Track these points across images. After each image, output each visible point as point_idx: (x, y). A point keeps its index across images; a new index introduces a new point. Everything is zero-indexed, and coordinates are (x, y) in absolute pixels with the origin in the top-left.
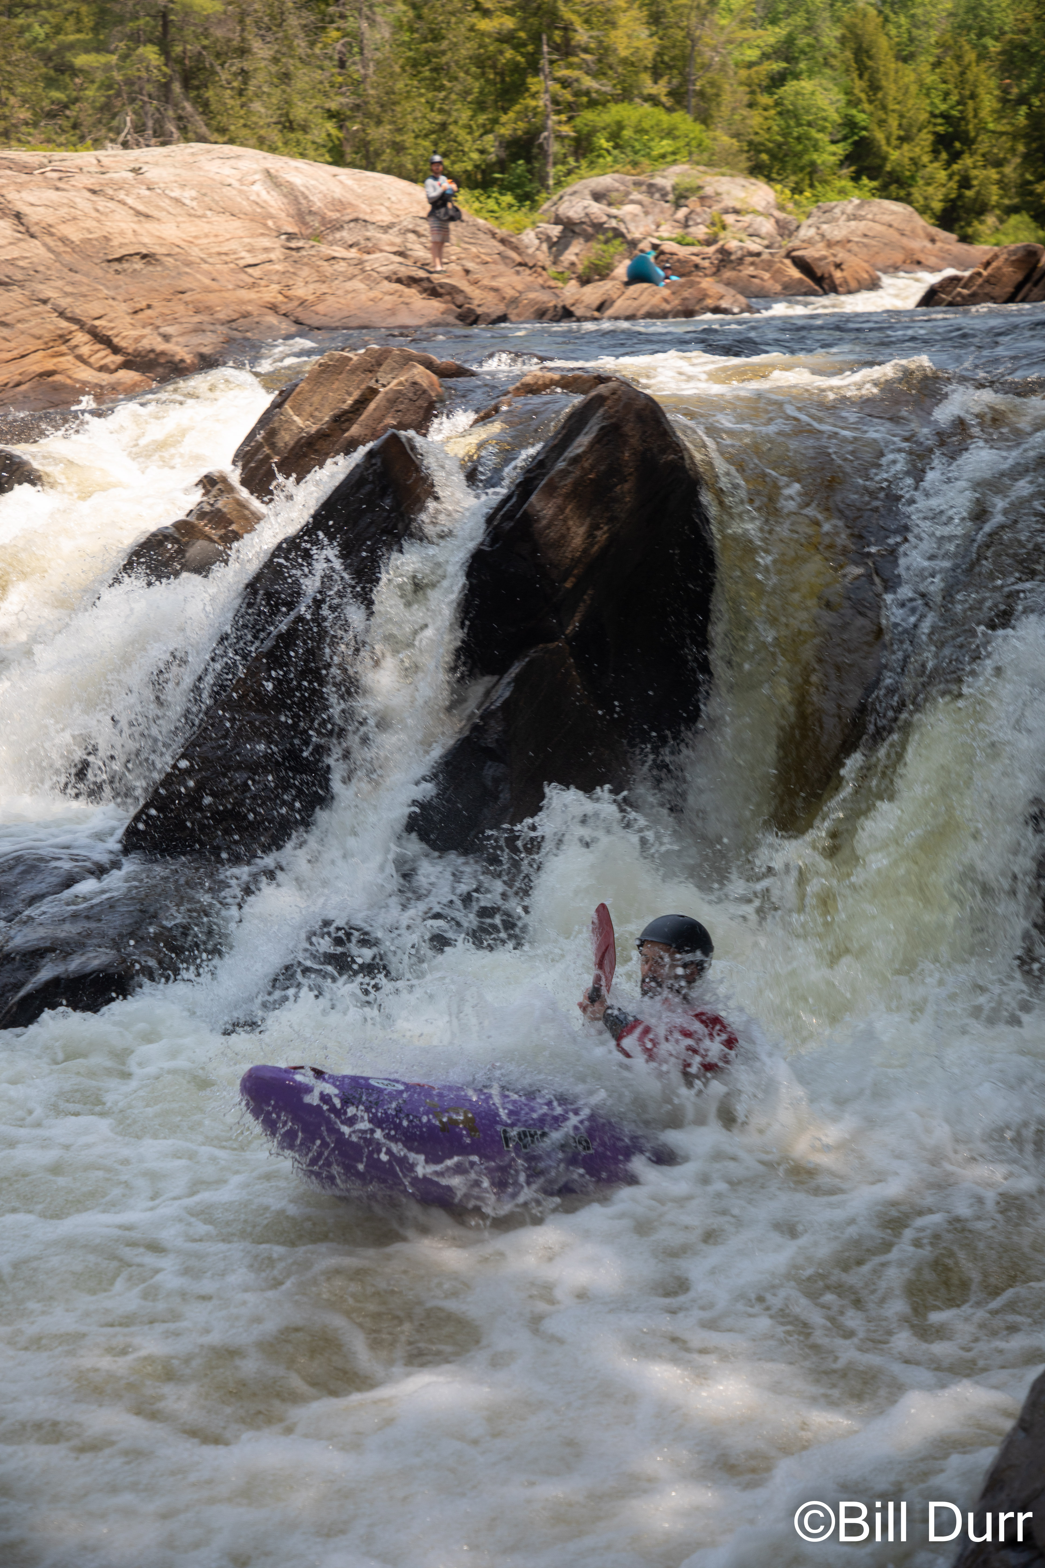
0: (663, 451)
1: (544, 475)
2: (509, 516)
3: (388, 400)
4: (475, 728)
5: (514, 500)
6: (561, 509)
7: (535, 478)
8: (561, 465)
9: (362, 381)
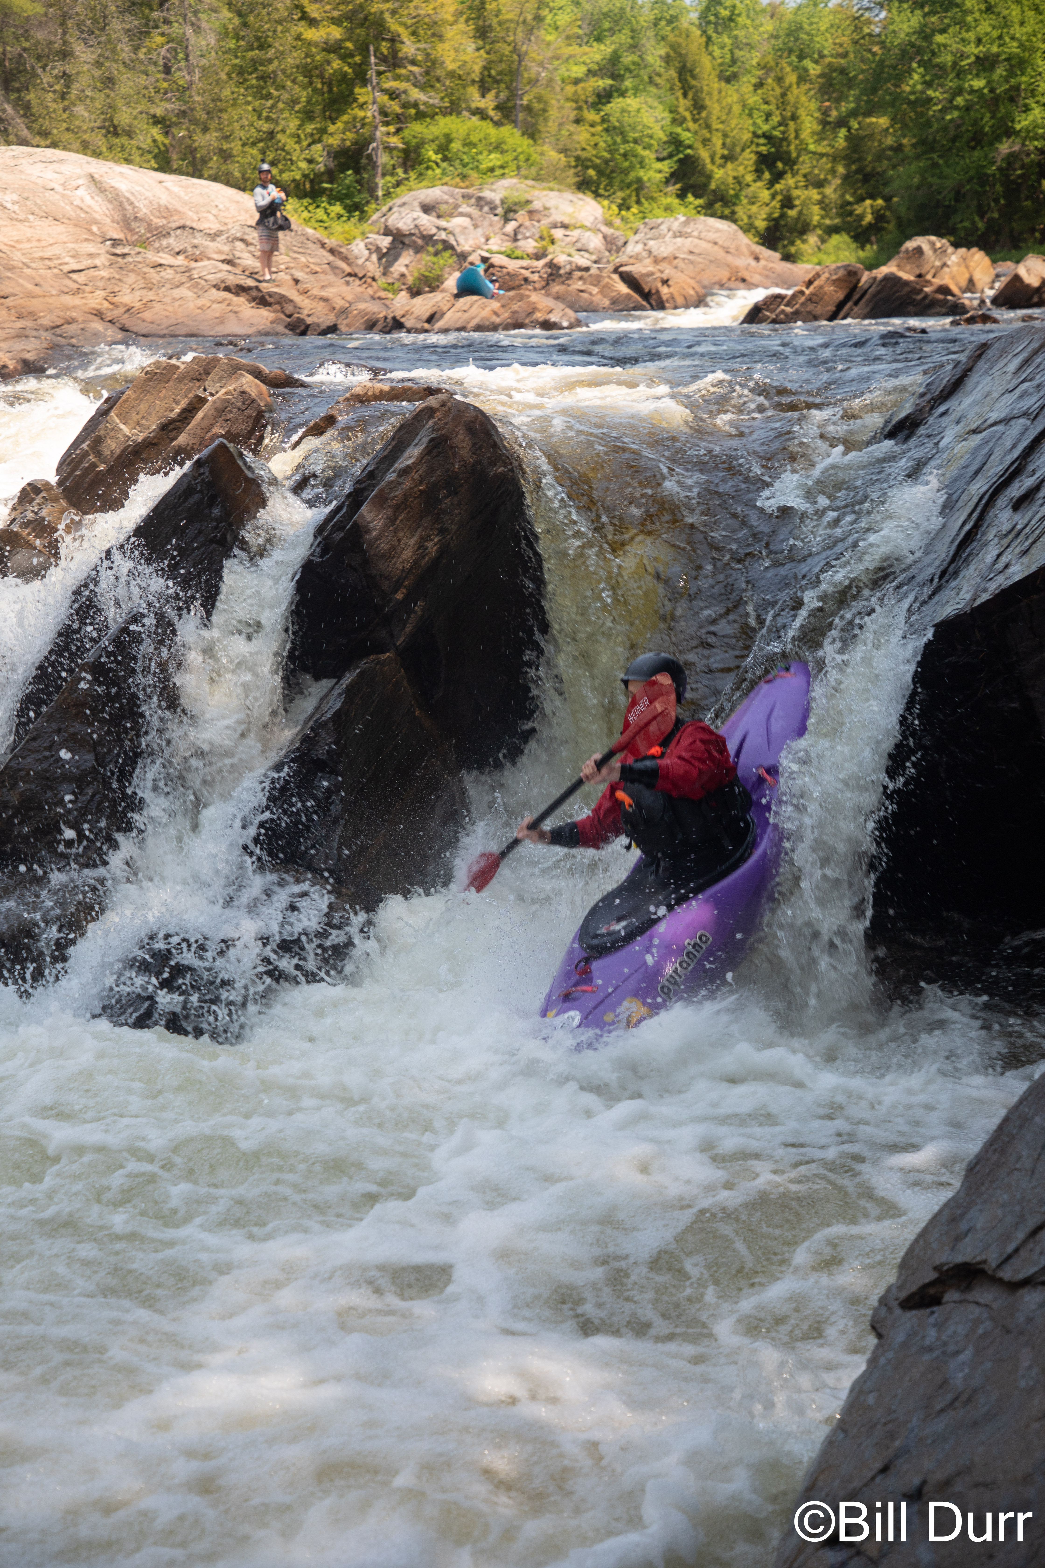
0: (493, 463)
1: (374, 486)
2: (338, 527)
3: (216, 409)
4: (305, 739)
5: (344, 510)
6: (392, 521)
7: (365, 489)
8: (391, 476)
9: (190, 390)
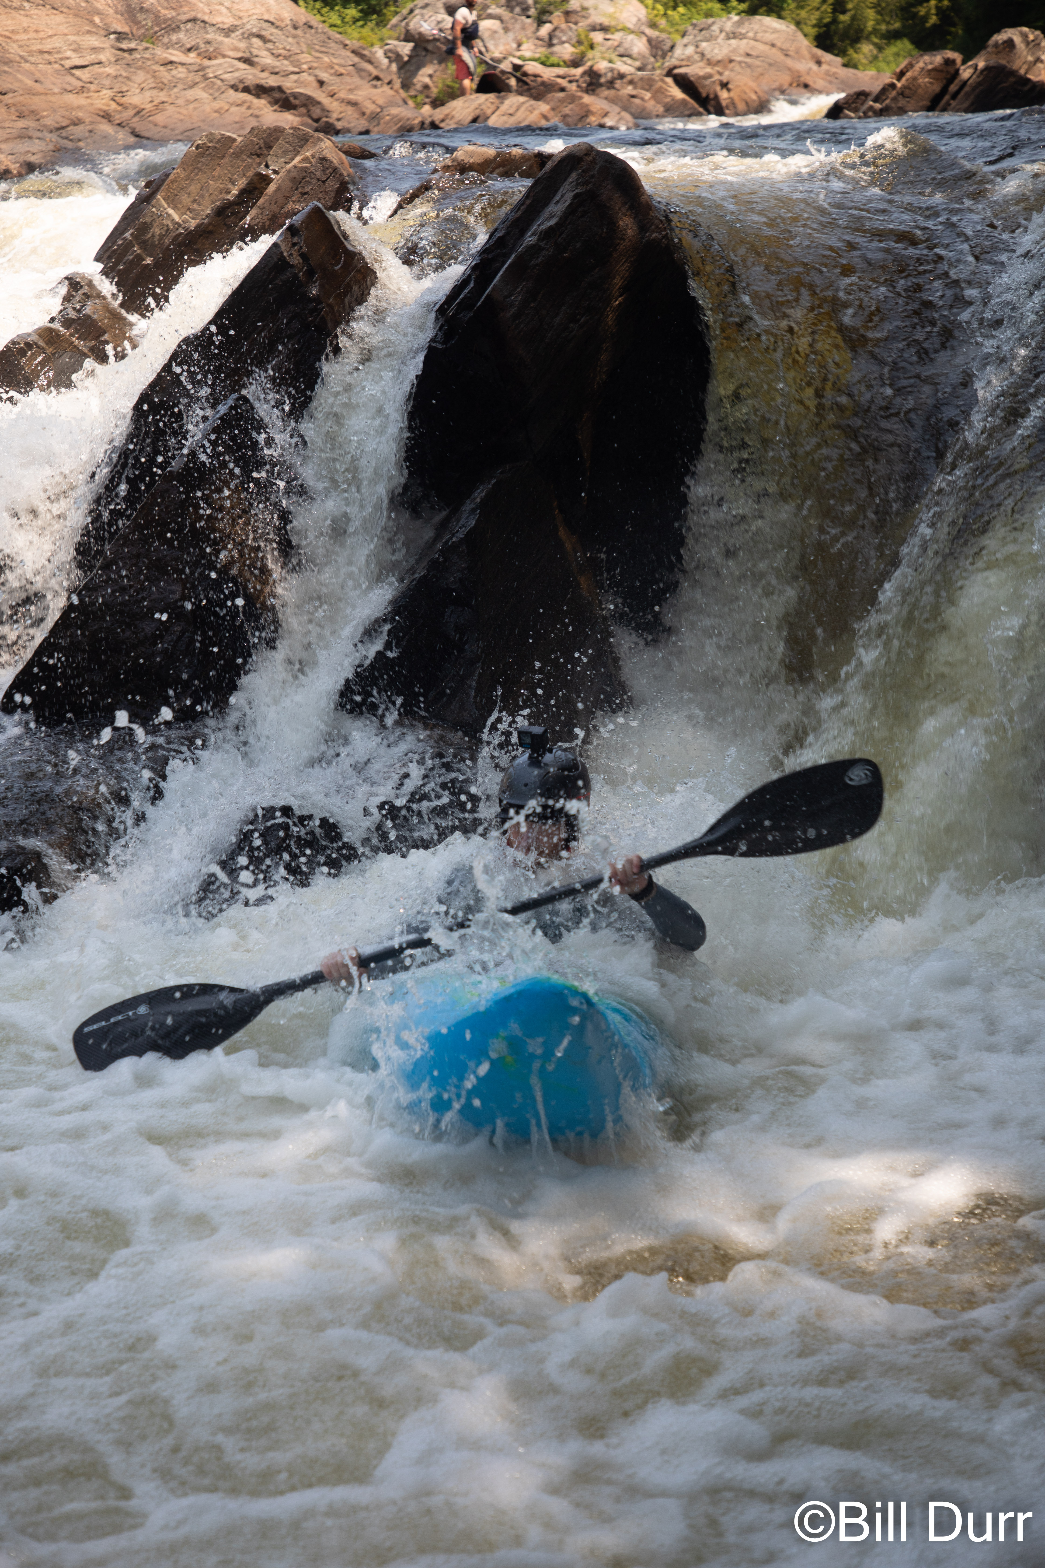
1: (508, 254)
2: (466, 305)
3: (293, 180)
4: (433, 565)
5: (472, 285)
6: (533, 296)
7: (495, 260)
8: (529, 239)
9: (248, 167)
